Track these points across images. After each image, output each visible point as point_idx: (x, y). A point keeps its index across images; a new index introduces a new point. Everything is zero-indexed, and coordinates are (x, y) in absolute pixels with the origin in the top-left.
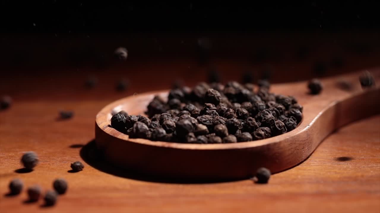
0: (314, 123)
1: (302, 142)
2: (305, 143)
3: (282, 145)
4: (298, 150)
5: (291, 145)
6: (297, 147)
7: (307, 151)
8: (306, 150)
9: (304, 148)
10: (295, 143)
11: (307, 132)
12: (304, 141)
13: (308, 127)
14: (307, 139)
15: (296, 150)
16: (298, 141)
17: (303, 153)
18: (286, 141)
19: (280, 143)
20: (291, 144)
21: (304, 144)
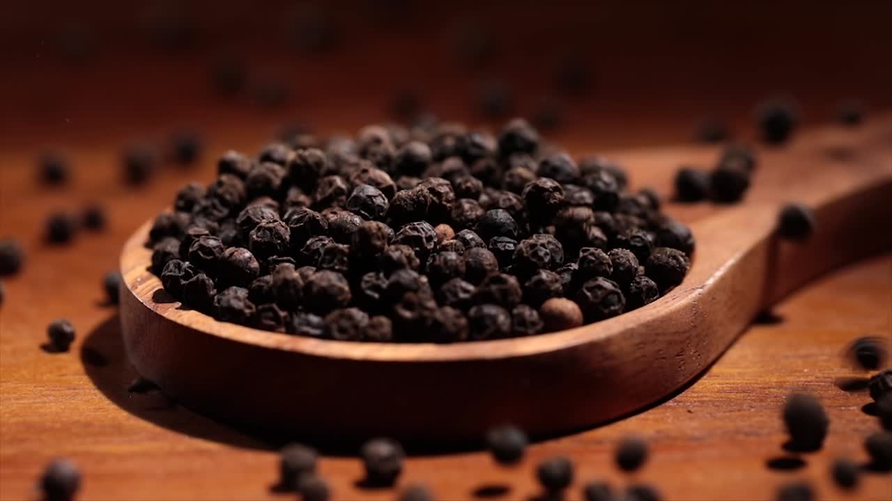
0: (723, 279)
1: (677, 338)
2: (688, 338)
3: (613, 349)
4: (664, 358)
5: (642, 346)
6: (659, 350)
7: (694, 358)
8: (691, 357)
9: (683, 350)
10: (654, 341)
11: (694, 306)
12: (684, 332)
13: (700, 290)
14: (695, 326)
15: (657, 359)
16: (664, 334)
17: (680, 367)
18: (628, 334)
19: (608, 341)
20: (642, 343)
21: (681, 342)
